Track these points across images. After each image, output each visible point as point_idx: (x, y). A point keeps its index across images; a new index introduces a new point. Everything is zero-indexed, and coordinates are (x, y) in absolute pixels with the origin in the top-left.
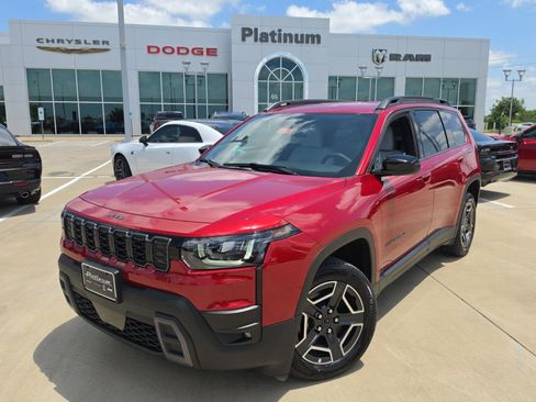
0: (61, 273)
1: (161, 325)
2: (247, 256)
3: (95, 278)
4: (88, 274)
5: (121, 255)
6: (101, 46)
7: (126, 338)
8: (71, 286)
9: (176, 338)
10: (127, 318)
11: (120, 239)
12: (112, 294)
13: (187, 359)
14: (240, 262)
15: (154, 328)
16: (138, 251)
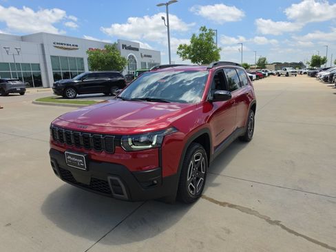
0: (51, 158)
1: (111, 180)
2: (154, 143)
3: (73, 159)
4: (69, 157)
5: (87, 146)
6: (75, 47)
7: (91, 188)
8: (58, 165)
9: (119, 185)
10: (92, 178)
11: (86, 138)
12: (83, 167)
13: (126, 196)
14: (150, 146)
15: (107, 182)
16: (97, 143)
